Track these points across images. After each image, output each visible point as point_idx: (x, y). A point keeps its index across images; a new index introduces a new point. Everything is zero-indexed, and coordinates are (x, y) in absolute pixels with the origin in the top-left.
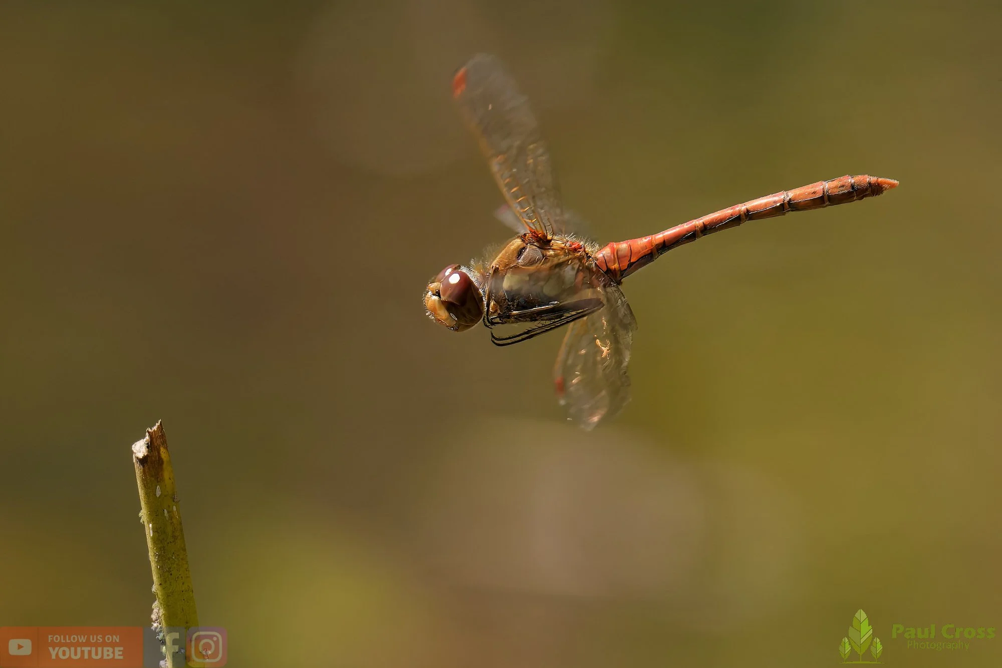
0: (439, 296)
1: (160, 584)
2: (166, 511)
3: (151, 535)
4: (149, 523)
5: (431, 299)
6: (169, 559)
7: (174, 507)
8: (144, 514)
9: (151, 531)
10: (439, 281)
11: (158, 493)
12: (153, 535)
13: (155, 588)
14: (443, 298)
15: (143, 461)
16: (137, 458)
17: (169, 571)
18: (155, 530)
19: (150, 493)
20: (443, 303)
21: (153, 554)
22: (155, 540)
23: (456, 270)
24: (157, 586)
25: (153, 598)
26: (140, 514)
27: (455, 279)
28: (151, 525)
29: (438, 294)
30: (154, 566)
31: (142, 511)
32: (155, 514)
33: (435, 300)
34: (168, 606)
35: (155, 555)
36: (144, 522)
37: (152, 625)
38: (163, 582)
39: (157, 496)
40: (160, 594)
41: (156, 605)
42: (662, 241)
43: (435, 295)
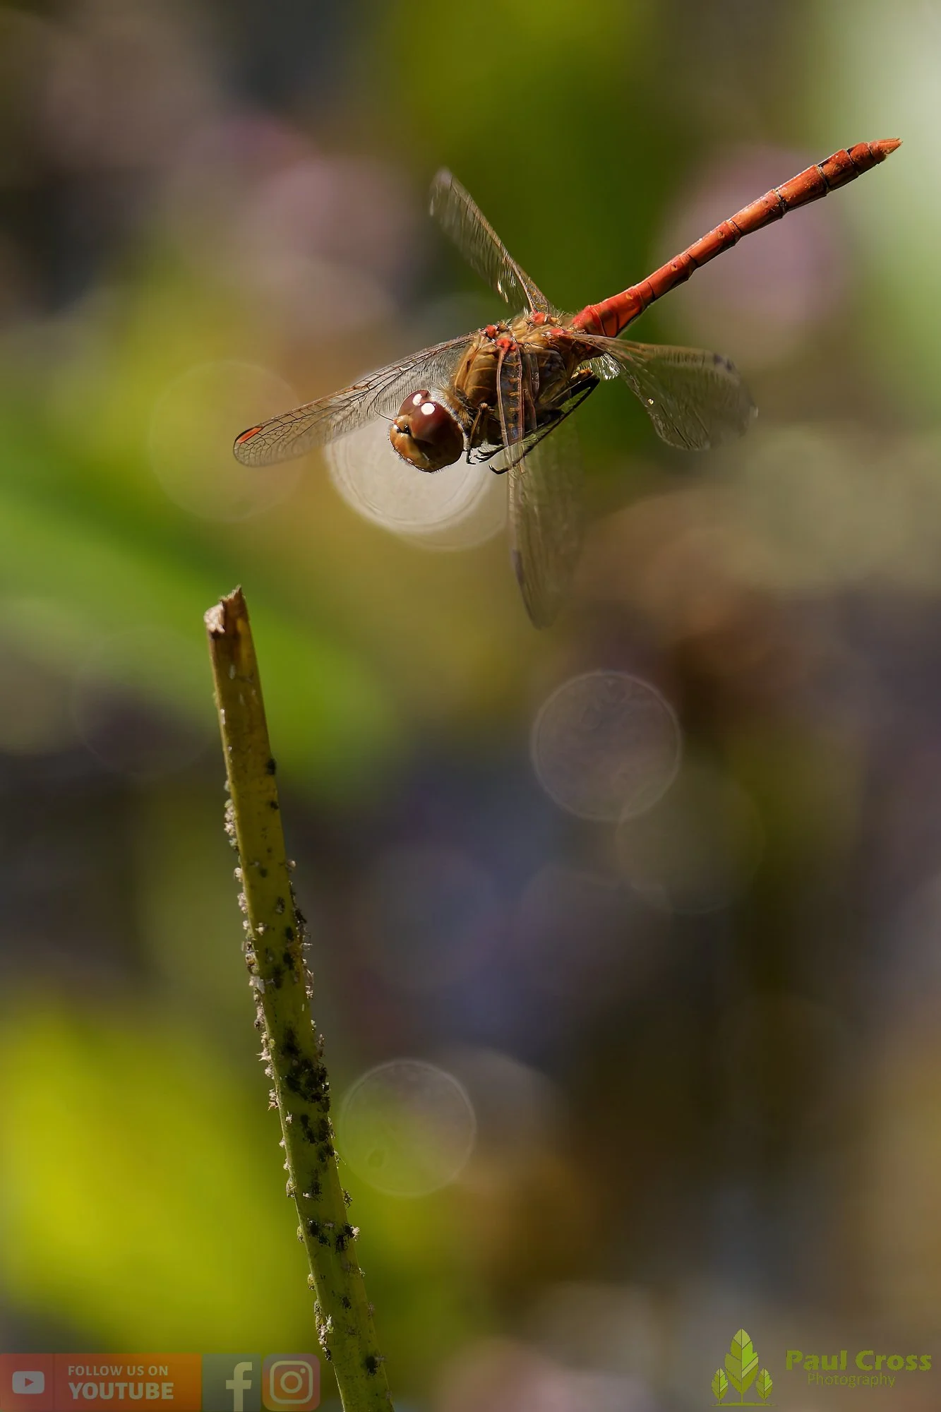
0: (409, 434)
1: (234, 782)
2: (241, 698)
5: (397, 435)
8: (218, 697)
9: (224, 718)
10: (406, 412)
11: (232, 674)
12: (226, 723)
13: (228, 785)
14: (413, 437)
15: (216, 636)
18: (227, 718)
19: (222, 674)
20: (414, 441)
21: (226, 745)
22: (229, 730)
23: (426, 398)
24: (230, 783)
25: (226, 796)
28: (223, 711)
29: (407, 430)
30: (227, 759)
31: (215, 693)
32: (227, 698)
33: (403, 438)
34: (240, 807)
35: (229, 746)
37: (225, 827)
38: (237, 780)
39: (232, 677)
40: (233, 794)
41: (229, 804)
42: (651, 293)
43: (404, 432)
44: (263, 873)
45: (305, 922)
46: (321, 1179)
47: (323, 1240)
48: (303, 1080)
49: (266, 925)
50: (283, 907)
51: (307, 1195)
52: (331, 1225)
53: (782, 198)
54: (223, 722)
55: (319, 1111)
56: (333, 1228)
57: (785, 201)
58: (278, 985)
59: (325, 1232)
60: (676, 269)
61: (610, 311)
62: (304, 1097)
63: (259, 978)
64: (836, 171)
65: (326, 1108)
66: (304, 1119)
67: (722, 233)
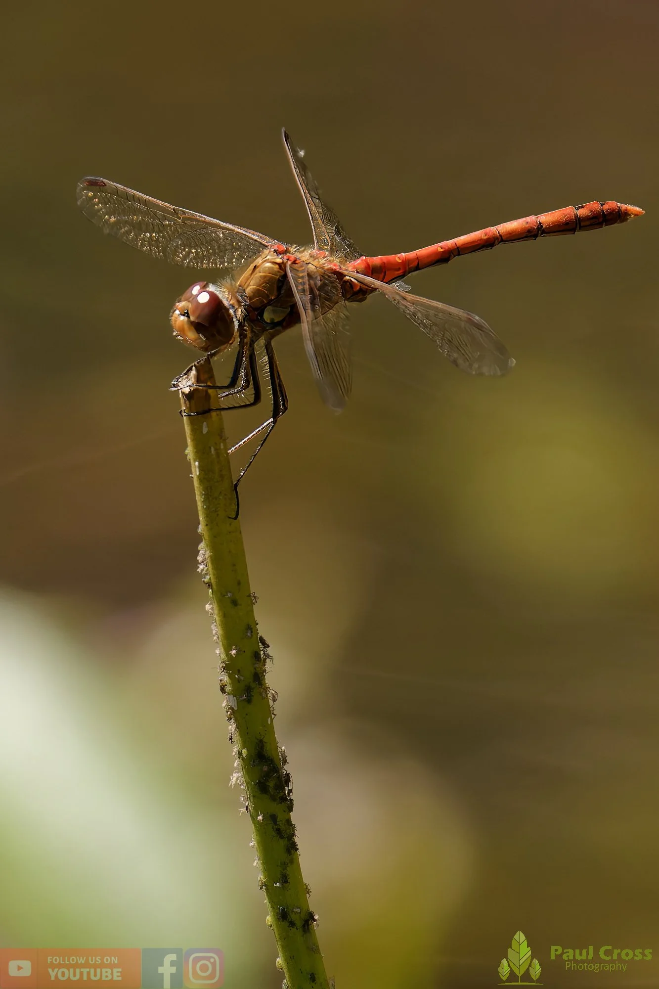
0: (188, 317)
1: (207, 525)
2: (212, 449)
3: (198, 474)
4: (195, 461)
5: (178, 319)
6: (216, 498)
7: (222, 445)
8: (190, 451)
9: (197, 470)
10: (187, 300)
11: (205, 430)
12: (199, 474)
13: (201, 529)
14: (192, 318)
15: (189, 396)
16: (183, 393)
17: (216, 511)
18: (201, 468)
19: (195, 430)
20: (192, 323)
21: (199, 494)
22: (201, 479)
23: (204, 288)
24: (203, 527)
25: (199, 539)
26: (187, 452)
27: (204, 298)
28: (197, 463)
29: (187, 314)
30: (200, 505)
31: (188, 448)
32: (202, 452)
33: (183, 321)
34: (214, 547)
35: (201, 494)
36: (190, 460)
37: (198, 567)
38: (210, 523)
39: (204, 433)
40: (206, 535)
41: (202, 546)
42: (416, 263)
43: (184, 315)
44: (235, 603)
45: (268, 646)
46: (289, 871)
47: (292, 924)
48: (271, 784)
49: (238, 648)
50: (252, 632)
51: (278, 885)
52: (298, 910)
53: (540, 223)
54: (195, 472)
55: (285, 811)
56: (300, 913)
57: (542, 226)
58: (249, 701)
59: (293, 917)
60: (442, 250)
61: (381, 267)
62: (273, 799)
63: (232, 696)
64: (588, 216)
65: (290, 808)
66: (273, 818)
67: (486, 235)
